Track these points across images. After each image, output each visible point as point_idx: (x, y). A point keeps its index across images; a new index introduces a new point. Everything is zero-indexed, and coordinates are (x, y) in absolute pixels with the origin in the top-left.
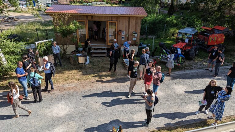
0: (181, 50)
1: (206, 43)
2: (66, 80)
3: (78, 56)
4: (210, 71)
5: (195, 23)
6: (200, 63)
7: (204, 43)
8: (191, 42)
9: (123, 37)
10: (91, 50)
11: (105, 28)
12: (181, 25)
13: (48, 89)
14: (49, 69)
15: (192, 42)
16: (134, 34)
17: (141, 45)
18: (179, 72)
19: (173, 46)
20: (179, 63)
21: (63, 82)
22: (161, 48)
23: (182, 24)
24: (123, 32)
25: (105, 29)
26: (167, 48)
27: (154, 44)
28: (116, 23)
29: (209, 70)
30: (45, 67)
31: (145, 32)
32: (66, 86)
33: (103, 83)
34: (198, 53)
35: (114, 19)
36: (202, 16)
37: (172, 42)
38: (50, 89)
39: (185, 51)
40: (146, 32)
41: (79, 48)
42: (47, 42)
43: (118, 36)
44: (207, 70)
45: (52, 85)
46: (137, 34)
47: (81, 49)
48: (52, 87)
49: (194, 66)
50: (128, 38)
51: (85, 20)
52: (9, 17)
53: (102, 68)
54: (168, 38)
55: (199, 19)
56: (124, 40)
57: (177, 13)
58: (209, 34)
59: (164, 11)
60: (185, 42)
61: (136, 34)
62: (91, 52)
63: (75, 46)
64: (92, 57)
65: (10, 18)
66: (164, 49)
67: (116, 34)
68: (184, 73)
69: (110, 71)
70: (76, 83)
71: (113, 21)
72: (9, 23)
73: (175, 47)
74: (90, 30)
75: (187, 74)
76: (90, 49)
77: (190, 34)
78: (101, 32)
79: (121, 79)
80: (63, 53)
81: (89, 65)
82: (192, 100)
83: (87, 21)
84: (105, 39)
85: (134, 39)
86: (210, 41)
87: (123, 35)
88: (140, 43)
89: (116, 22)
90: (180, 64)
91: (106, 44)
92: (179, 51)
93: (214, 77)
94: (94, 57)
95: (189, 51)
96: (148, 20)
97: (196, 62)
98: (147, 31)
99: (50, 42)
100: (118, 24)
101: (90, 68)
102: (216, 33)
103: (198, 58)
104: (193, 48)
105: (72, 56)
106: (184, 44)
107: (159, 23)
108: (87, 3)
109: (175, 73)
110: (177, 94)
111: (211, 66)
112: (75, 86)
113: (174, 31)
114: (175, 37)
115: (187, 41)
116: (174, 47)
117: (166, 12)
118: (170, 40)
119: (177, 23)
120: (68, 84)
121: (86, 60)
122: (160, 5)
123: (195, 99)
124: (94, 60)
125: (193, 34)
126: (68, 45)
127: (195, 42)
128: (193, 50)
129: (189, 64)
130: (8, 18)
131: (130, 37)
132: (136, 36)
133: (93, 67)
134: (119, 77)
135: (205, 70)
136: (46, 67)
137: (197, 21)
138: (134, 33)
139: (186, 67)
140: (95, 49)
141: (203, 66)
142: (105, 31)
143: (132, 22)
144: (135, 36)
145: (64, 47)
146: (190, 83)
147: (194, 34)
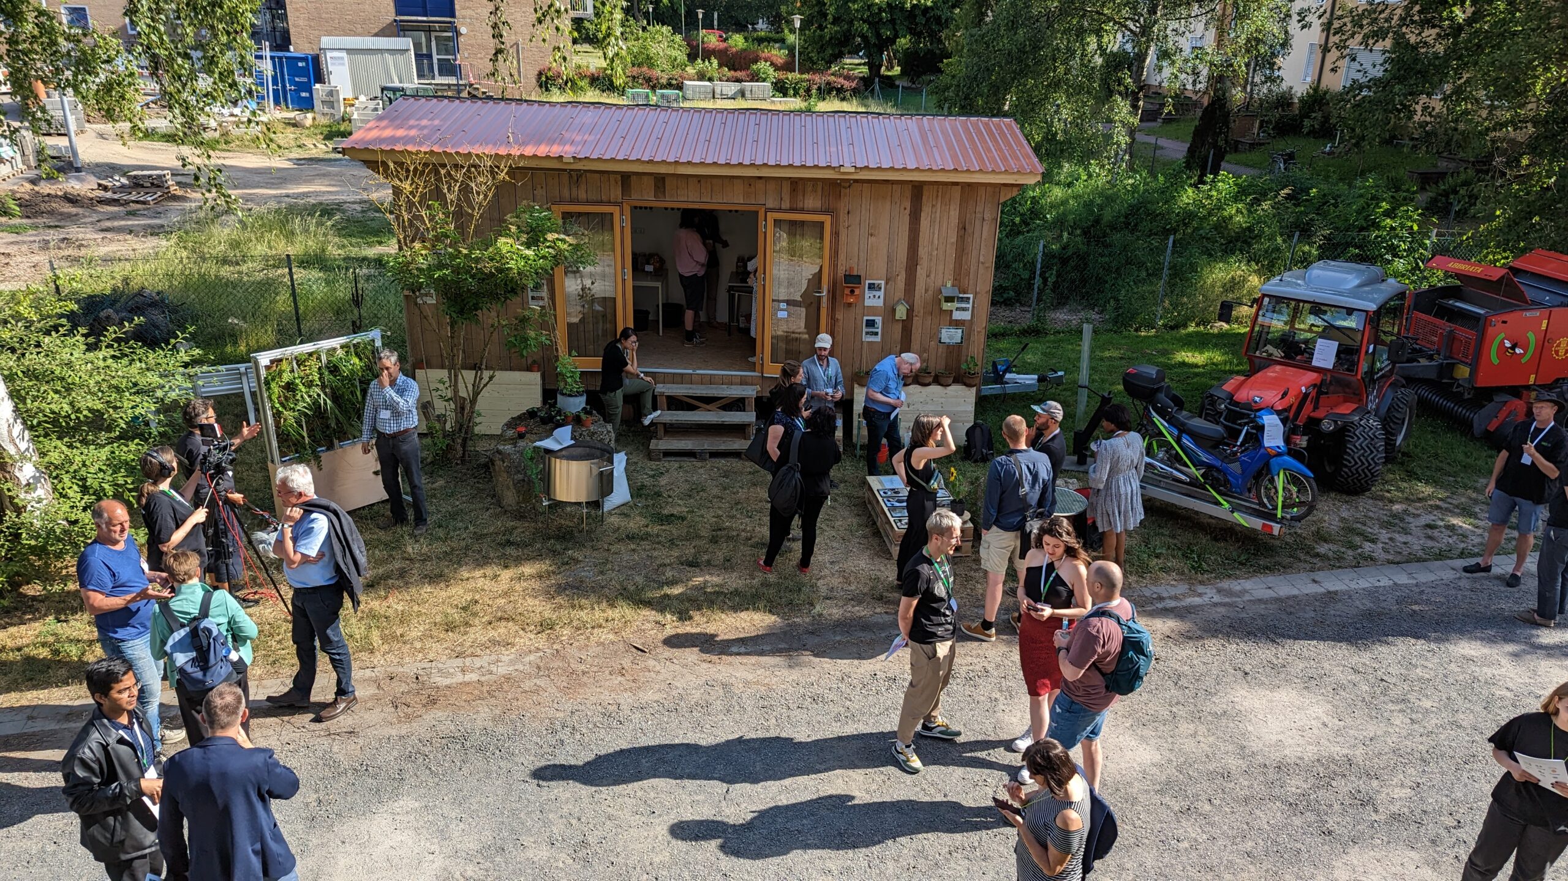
0: (1284, 421)
1: (1463, 372)
2: (450, 627)
3: (548, 451)
4: (1499, 578)
5: (1376, 225)
6: (1426, 519)
7: (1447, 370)
8: (1352, 366)
9: (871, 324)
10: (649, 405)
11: (750, 259)
12: (1279, 240)
13: (316, 696)
14: (321, 554)
15: (1364, 367)
16: (949, 299)
17: (998, 378)
18: (1271, 579)
19: (1228, 387)
20: (1272, 517)
21: (429, 643)
22: (1140, 405)
23: (1290, 236)
24: (872, 287)
25: (750, 266)
26: (1179, 403)
27: (1093, 369)
28: (821, 224)
29: (1495, 570)
30: (289, 544)
31: (1030, 287)
32: (449, 675)
33: (715, 658)
34: (1405, 438)
35: (812, 201)
36: (1426, 180)
37: (1217, 357)
38: (330, 697)
39: (1312, 426)
40: (1038, 281)
41: (559, 397)
42: (340, 353)
43: (839, 315)
44: (1477, 568)
45: (340, 665)
46: (970, 306)
47: (576, 404)
48: (339, 682)
49: (1384, 535)
50: (907, 326)
51: (609, 203)
52: (129, 177)
53: (714, 540)
54: (1192, 328)
55: (1407, 201)
56: (878, 339)
57: (1255, 156)
58: (1482, 307)
59: (1162, 142)
60: (1315, 363)
61: (962, 300)
62: (647, 422)
63: (535, 377)
64: (650, 456)
65: (137, 184)
66: (1162, 413)
67: (824, 301)
68: (1312, 589)
69: (769, 562)
70: (521, 655)
71: (802, 210)
72: (132, 214)
73: (1242, 396)
74: (649, 268)
75: (1331, 596)
76: (636, 402)
77: (1350, 311)
78: (725, 281)
79: (843, 626)
80: (448, 427)
81: (626, 515)
82: (1374, 817)
83: (627, 210)
84: (747, 330)
85: (951, 335)
86: (1495, 360)
87: (873, 310)
88: (994, 364)
89: (827, 219)
90: (1280, 521)
91: (752, 367)
92: (1274, 435)
93: (1538, 625)
94: (668, 454)
95: (1343, 432)
96: (1052, 206)
97: (1397, 507)
98: (1045, 280)
99: (357, 350)
100: (836, 234)
101: (631, 537)
102: (1536, 304)
103: (1412, 475)
104: (1371, 406)
105: (508, 448)
106: (1304, 381)
107: (1127, 224)
108: (653, 88)
109: (1245, 591)
110: (1260, 759)
111: (1509, 540)
112: (508, 678)
113: (1234, 285)
114: (1238, 320)
115: (1325, 354)
116: (1231, 396)
117: (1176, 149)
118: (1201, 342)
119: (1250, 229)
120: (459, 662)
121: (605, 484)
122: (1135, 107)
123: (1394, 809)
124: (663, 481)
125: (1373, 307)
126: (486, 374)
127: (1383, 363)
128: (1374, 423)
129: (1343, 519)
130: (124, 181)
131: (917, 322)
132: (966, 316)
133: (655, 529)
134: (834, 612)
135: (1466, 570)
136: (295, 540)
137: (1388, 214)
138: (946, 293)
139: (1323, 549)
140: (675, 403)
141: (1445, 540)
142: (751, 281)
143: (932, 222)
144: (957, 315)
145: (461, 385)
146: (1356, 671)
147: (1378, 313)
